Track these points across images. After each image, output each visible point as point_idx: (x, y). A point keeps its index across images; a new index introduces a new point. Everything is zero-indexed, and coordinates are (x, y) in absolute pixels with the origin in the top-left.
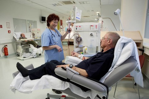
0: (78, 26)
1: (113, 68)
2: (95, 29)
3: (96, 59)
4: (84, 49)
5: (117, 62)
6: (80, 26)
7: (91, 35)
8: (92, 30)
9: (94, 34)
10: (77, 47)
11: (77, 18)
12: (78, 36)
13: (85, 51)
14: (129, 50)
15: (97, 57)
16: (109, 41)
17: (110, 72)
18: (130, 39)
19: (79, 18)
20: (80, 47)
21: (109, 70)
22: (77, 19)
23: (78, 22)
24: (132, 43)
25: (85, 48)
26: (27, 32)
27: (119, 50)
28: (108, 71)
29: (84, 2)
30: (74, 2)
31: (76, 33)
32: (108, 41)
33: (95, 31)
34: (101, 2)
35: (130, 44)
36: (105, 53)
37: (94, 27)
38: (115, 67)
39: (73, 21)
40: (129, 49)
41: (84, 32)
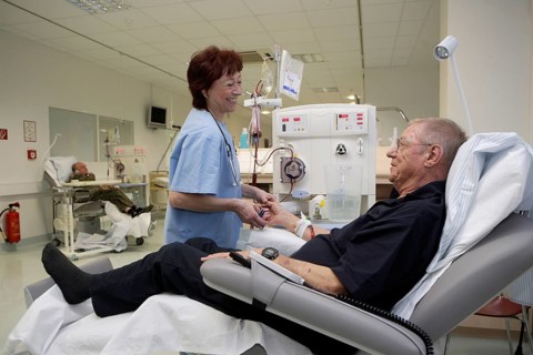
0: (291, 120)
1: (443, 257)
2: (357, 130)
3: (371, 223)
4: (312, 205)
5: (459, 231)
6: (296, 120)
7: (341, 151)
8: (342, 131)
9: (349, 145)
10: (286, 198)
11: (285, 87)
12: (288, 155)
13: (318, 212)
14: (512, 177)
15: (376, 216)
16: (428, 155)
17: (431, 274)
18: (513, 134)
19: (292, 91)
20: (299, 196)
21: (430, 269)
22: (287, 92)
23: (288, 103)
24: (522, 149)
25: (319, 199)
26: (96, 160)
27: (469, 183)
28: (425, 272)
29: (306, 57)
30: (268, 55)
31: (282, 145)
32: (422, 153)
33: (355, 137)
34: (366, 57)
35: (511, 155)
36: (409, 197)
37: (353, 120)
38: (454, 253)
39: (271, 101)
40: (514, 175)
41: (314, 140)
